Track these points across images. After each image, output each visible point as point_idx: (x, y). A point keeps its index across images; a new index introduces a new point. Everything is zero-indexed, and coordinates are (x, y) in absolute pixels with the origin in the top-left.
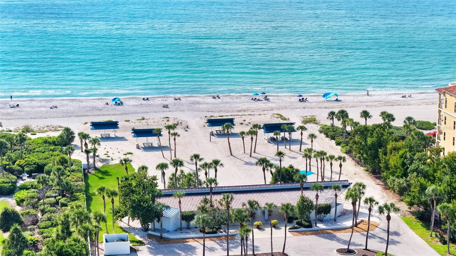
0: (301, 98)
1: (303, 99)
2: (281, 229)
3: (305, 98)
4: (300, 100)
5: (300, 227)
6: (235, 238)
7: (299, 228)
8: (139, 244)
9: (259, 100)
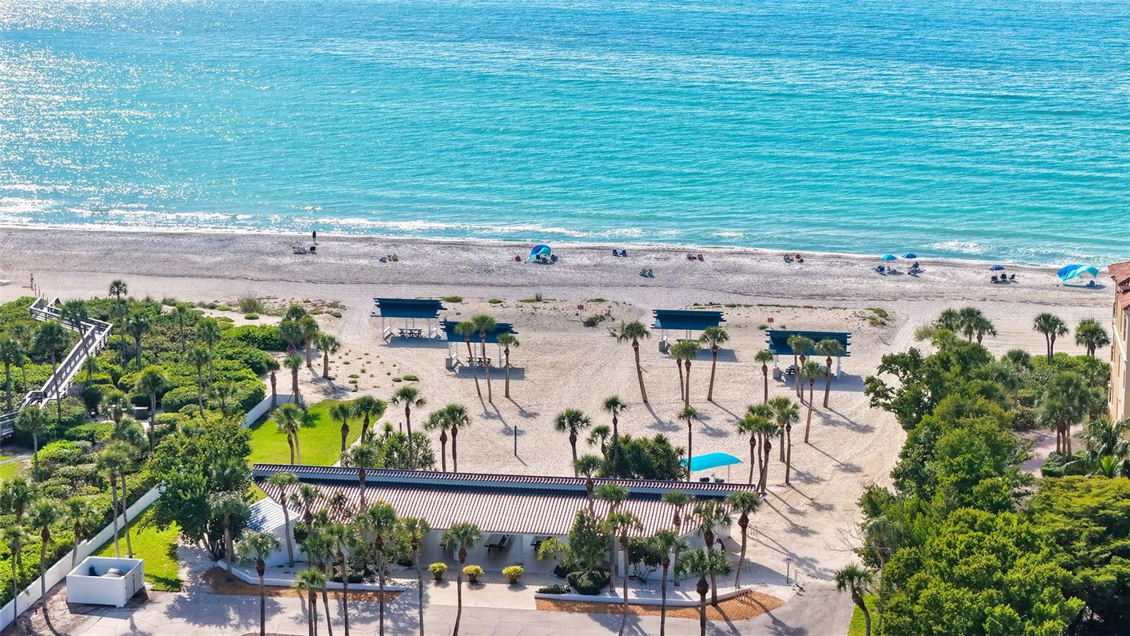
0: (999, 274)
1: (1004, 276)
2: (526, 588)
3: (1009, 274)
4: (994, 278)
5: (569, 591)
6: (394, 599)
7: (564, 593)
8: (168, 587)
9: (894, 273)
